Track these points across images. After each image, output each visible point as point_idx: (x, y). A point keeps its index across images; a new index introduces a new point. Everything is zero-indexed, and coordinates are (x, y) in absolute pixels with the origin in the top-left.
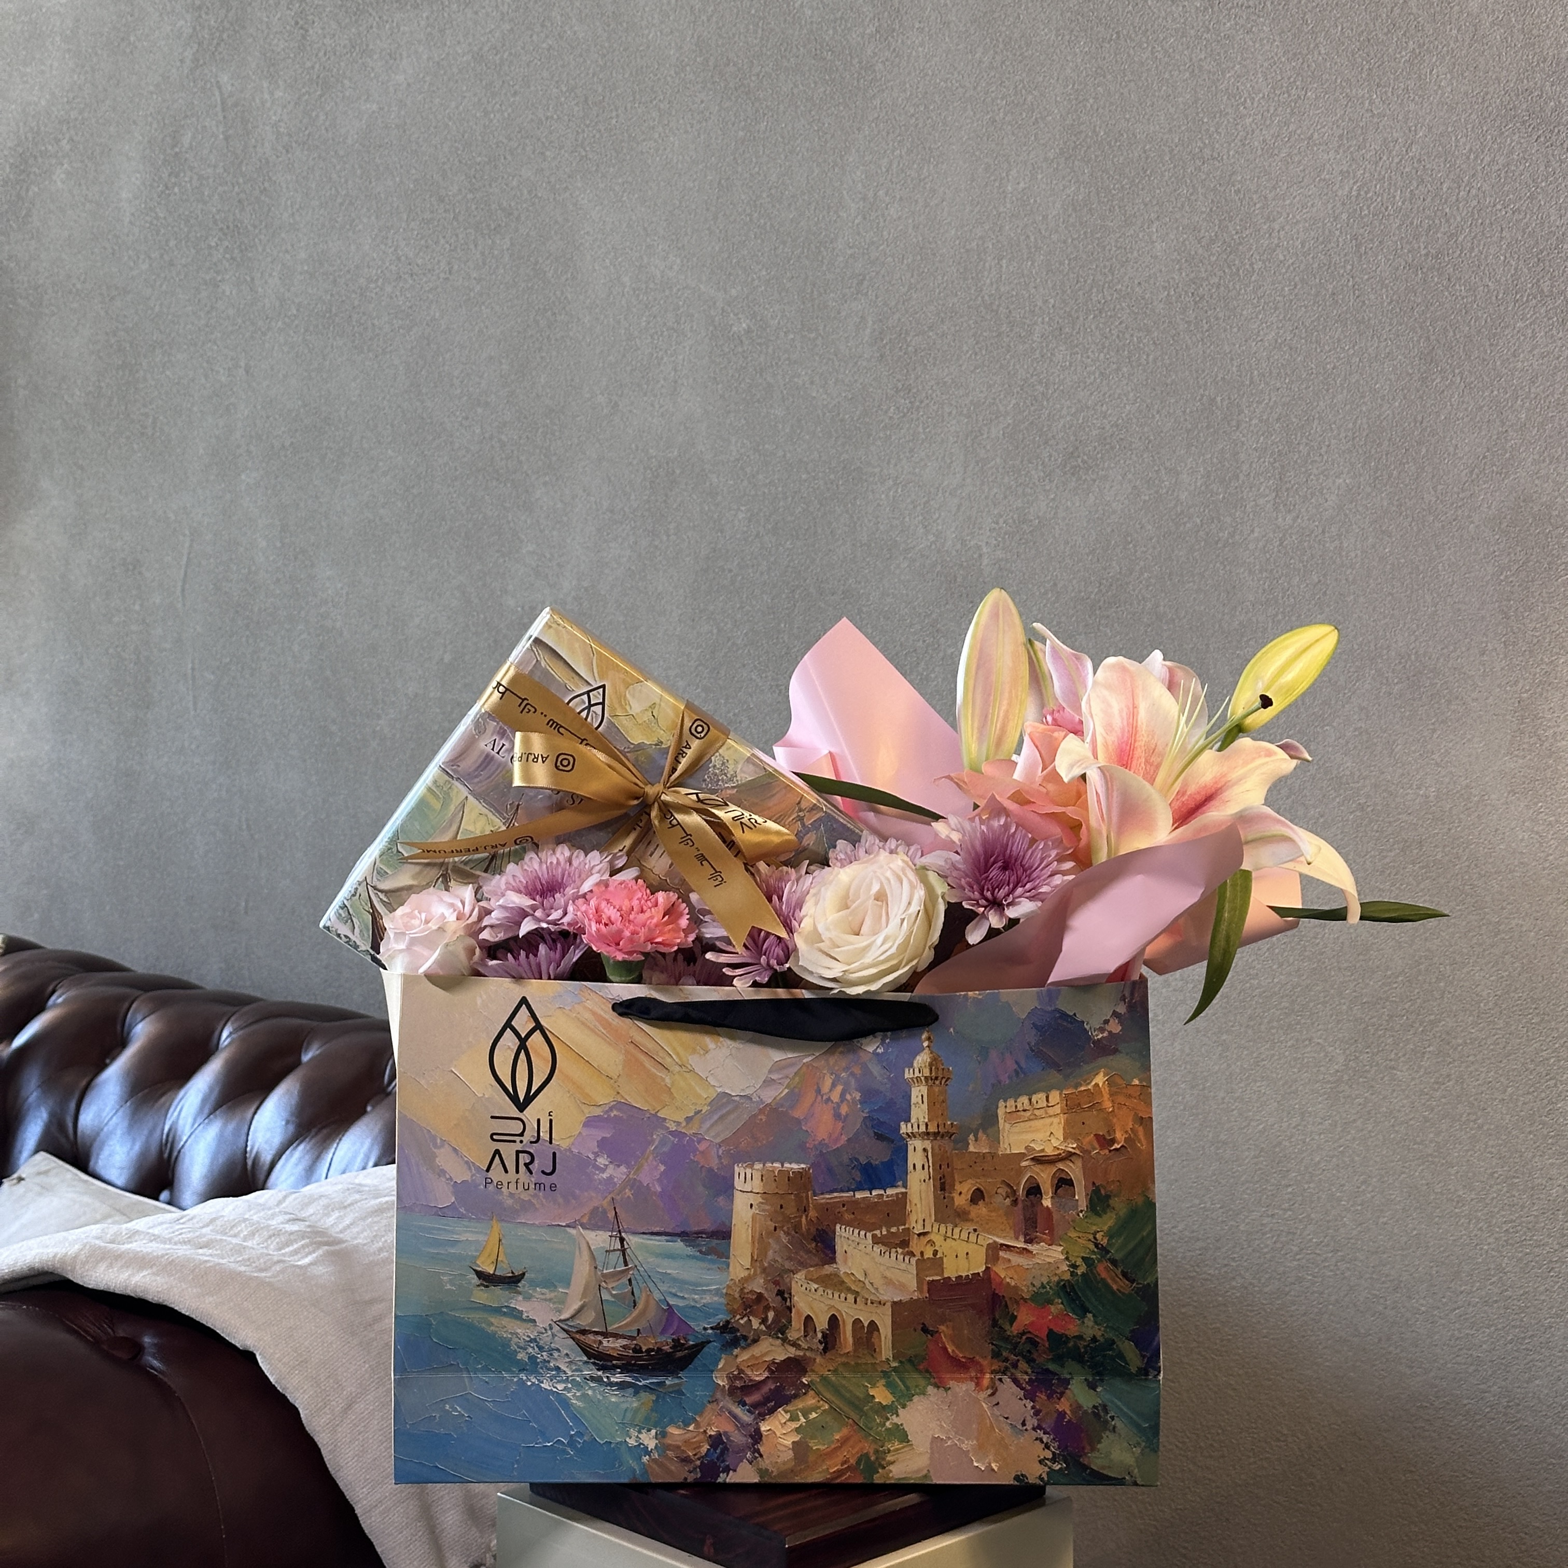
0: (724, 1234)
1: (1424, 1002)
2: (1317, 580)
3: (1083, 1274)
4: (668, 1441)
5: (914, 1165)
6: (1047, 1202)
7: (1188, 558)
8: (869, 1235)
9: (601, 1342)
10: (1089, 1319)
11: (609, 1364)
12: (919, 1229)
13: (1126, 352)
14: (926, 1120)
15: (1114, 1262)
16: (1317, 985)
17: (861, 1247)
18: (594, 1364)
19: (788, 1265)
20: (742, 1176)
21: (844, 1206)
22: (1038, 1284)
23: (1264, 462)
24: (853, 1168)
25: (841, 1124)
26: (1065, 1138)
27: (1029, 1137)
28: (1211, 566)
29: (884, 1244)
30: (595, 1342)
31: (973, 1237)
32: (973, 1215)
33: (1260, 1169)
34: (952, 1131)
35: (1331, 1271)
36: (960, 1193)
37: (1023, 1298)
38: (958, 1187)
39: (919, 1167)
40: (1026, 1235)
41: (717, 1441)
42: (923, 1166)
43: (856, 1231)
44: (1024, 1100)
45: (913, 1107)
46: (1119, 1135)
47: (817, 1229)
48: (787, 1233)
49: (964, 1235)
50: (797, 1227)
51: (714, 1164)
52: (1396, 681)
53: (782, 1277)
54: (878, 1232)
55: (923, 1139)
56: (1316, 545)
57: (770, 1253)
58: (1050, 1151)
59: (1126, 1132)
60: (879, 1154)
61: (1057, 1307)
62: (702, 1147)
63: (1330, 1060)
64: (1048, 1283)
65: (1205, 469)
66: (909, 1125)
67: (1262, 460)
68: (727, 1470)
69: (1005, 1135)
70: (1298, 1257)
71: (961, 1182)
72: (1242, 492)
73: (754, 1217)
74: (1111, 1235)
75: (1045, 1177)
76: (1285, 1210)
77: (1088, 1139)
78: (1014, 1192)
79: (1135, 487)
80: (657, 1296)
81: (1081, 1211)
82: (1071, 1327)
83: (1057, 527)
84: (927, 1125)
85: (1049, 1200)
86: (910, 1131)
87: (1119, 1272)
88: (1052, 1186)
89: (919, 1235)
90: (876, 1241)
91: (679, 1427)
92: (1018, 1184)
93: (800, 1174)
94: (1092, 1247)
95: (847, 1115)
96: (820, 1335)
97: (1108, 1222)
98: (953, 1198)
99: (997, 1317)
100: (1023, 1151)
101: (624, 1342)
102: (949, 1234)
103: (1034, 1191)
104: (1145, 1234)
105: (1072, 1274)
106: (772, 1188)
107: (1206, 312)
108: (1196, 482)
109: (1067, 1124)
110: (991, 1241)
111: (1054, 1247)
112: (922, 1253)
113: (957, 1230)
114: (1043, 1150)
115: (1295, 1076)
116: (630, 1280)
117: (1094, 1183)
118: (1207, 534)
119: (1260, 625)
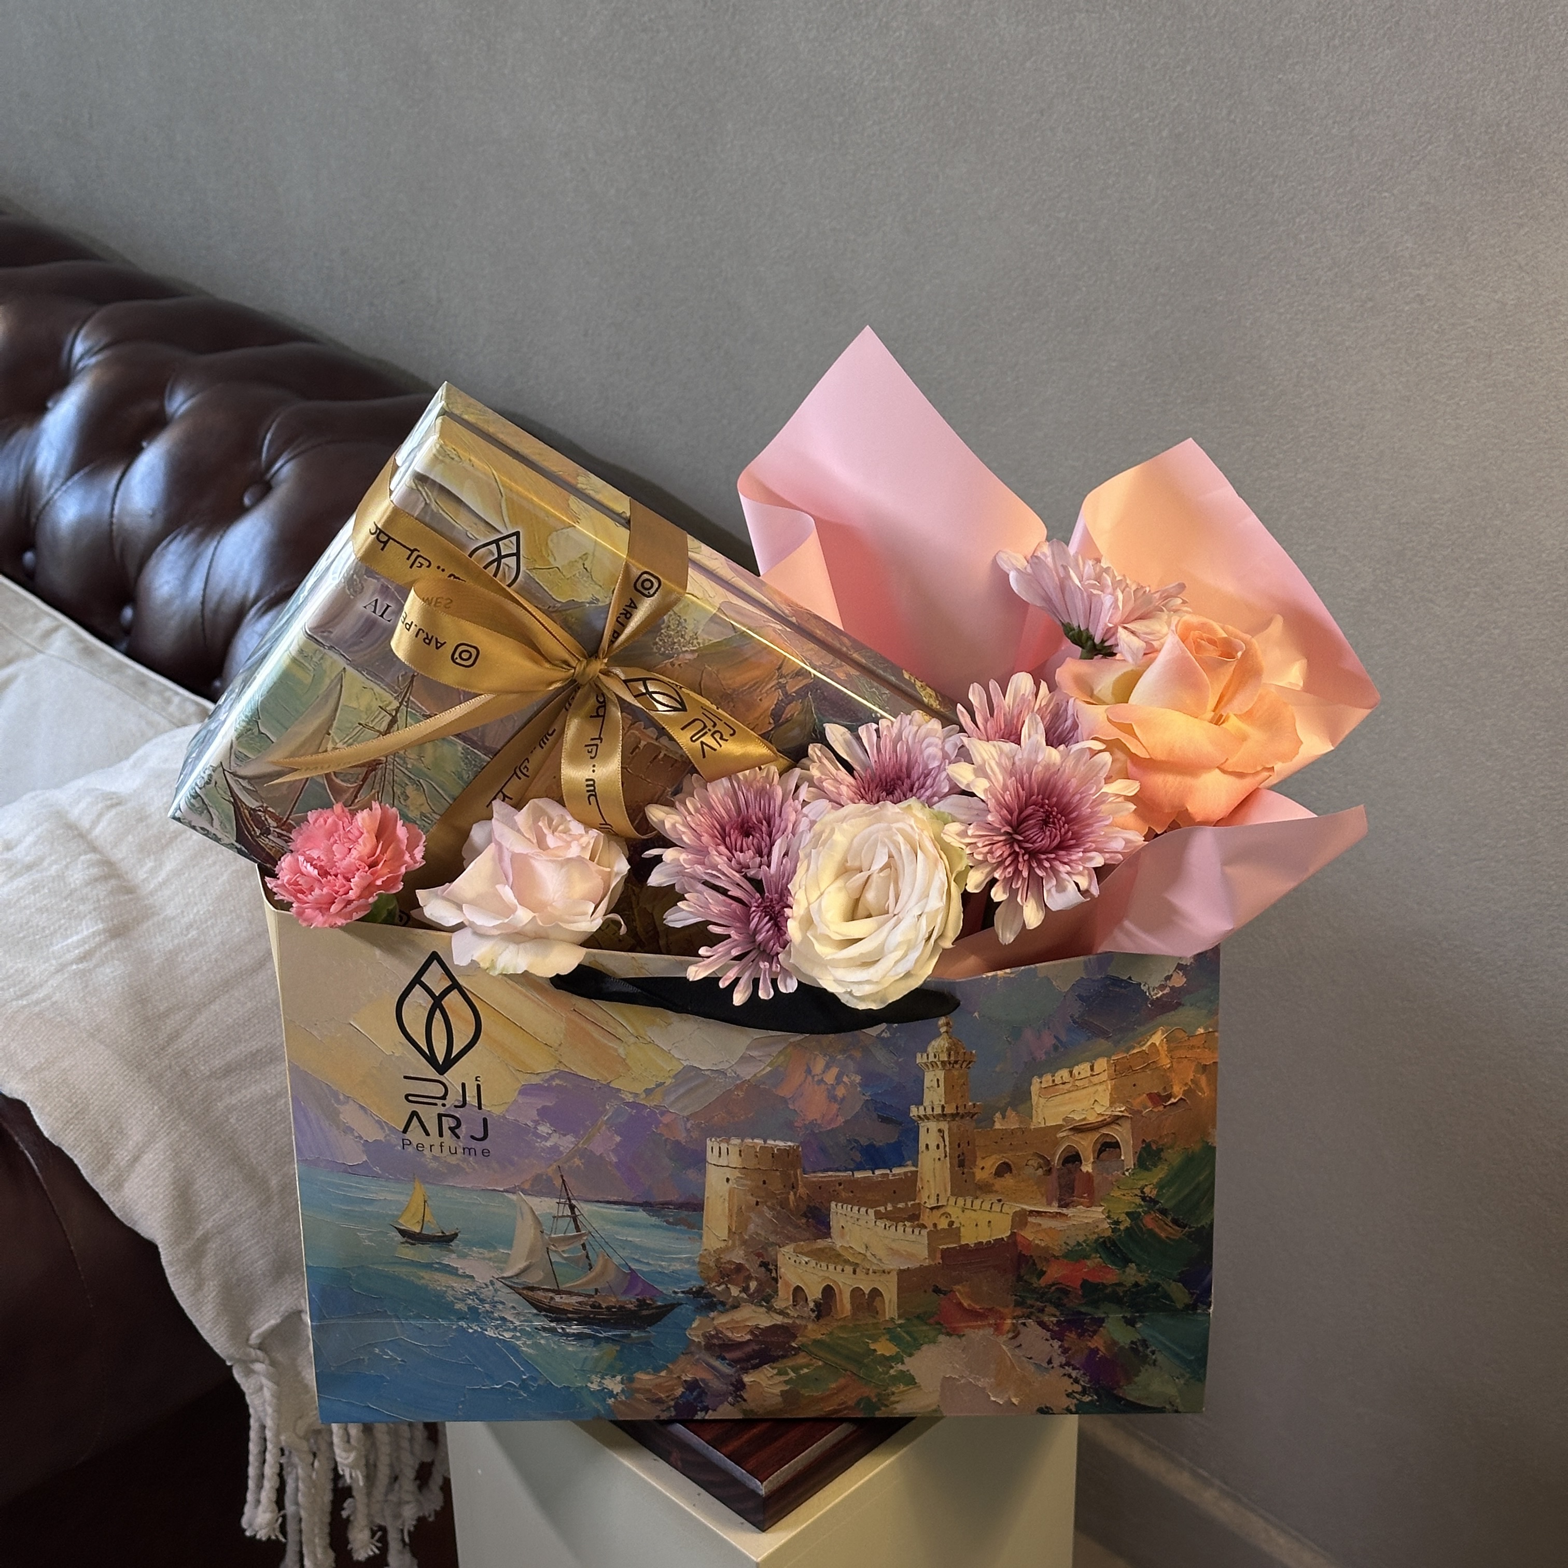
0: (696, 1206)
3: (1127, 1228)
4: (636, 1385)
5: (927, 1146)
6: (1087, 1168)
8: (871, 1212)
9: (552, 1298)
10: (1132, 1269)
11: (564, 1316)
12: (932, 1203)
14: (943, 1103)
15: (1163, 1212)
17: (860, 1222)
18: (546, 1316)
19: (772, 1239)
20: (716, 1151)
21: (840, 1184)
22: (1072, 1243)
24: (851, 1149)
25: (836, 1106)
26: (1112, 1103)
27: (1068, 1108)
29: (888, 1219)
30: (546, 1298)
31: (997, 1207)
32: (996, 1187)
34: (976, 1110)
36: (983, 1168)
37: (1054, 1256)
38: (980, 1163)
39: (933, 1146)
40: (1060, 1201)
41: (692, 1386)
42: (938, 1147)
43: (856, 1208)
44: (1064, 1073)
45: (926, 1091)
46: (1178, 1091)
47: (808, 1206)
48: (772, 1208)
49: (986, 1206)
50: (784, 1204)
51: (682, 1137)
53: (766, 1250)
54: (882, 1209)
55: (938, 1120)
57: (752, 1227)
58: (1092, 1119)
59: (1186, 1084)
60: (883, 1136)
61: (1095, 1261)
62: (666, 1119)
64: (1084, 1241)
66: (922, 1108)
68: (706, 1409)
69: (1039, 1110)
71: (983, 1158)
73: (731, 1192)
74: (1161, 1186)
75: (1086, 1145)
77: (1138, 1100)
78: (1048, 1162)
80: (616, 1260)
81: (1127, 1170)
82: (1108, 1276)
84: (943, 1107)
85: (1090, 1165)
86: (922, 1113)
87: (1168, 1221)
88: (1094, 1152)
89: (932, 1209)
90: (879, 1216)
91: (649, 1373)
92: (1054, 1154)
93: (786, 1152)
94: (1138, 1200)
95: (843, 1099)
96: (812, 1305)
97: (1159, 1173)
98: (973, 1173)
99: (1022, 1272)
100: (1061, 1122)
101: (580, 1299)
102: (968, 1205)
103: (1073, 1158)
104: (1201, 1178)
105: (1114, 1230)
106: (752, 1164)
109: (1115, 1088)
110: (1018, 1209)
111: (1094, 1209)
112: (935, 1225)
113: (977, 1203)
114: (1084, 1119)
116: (584, 1246)
117: (1144, 1141)
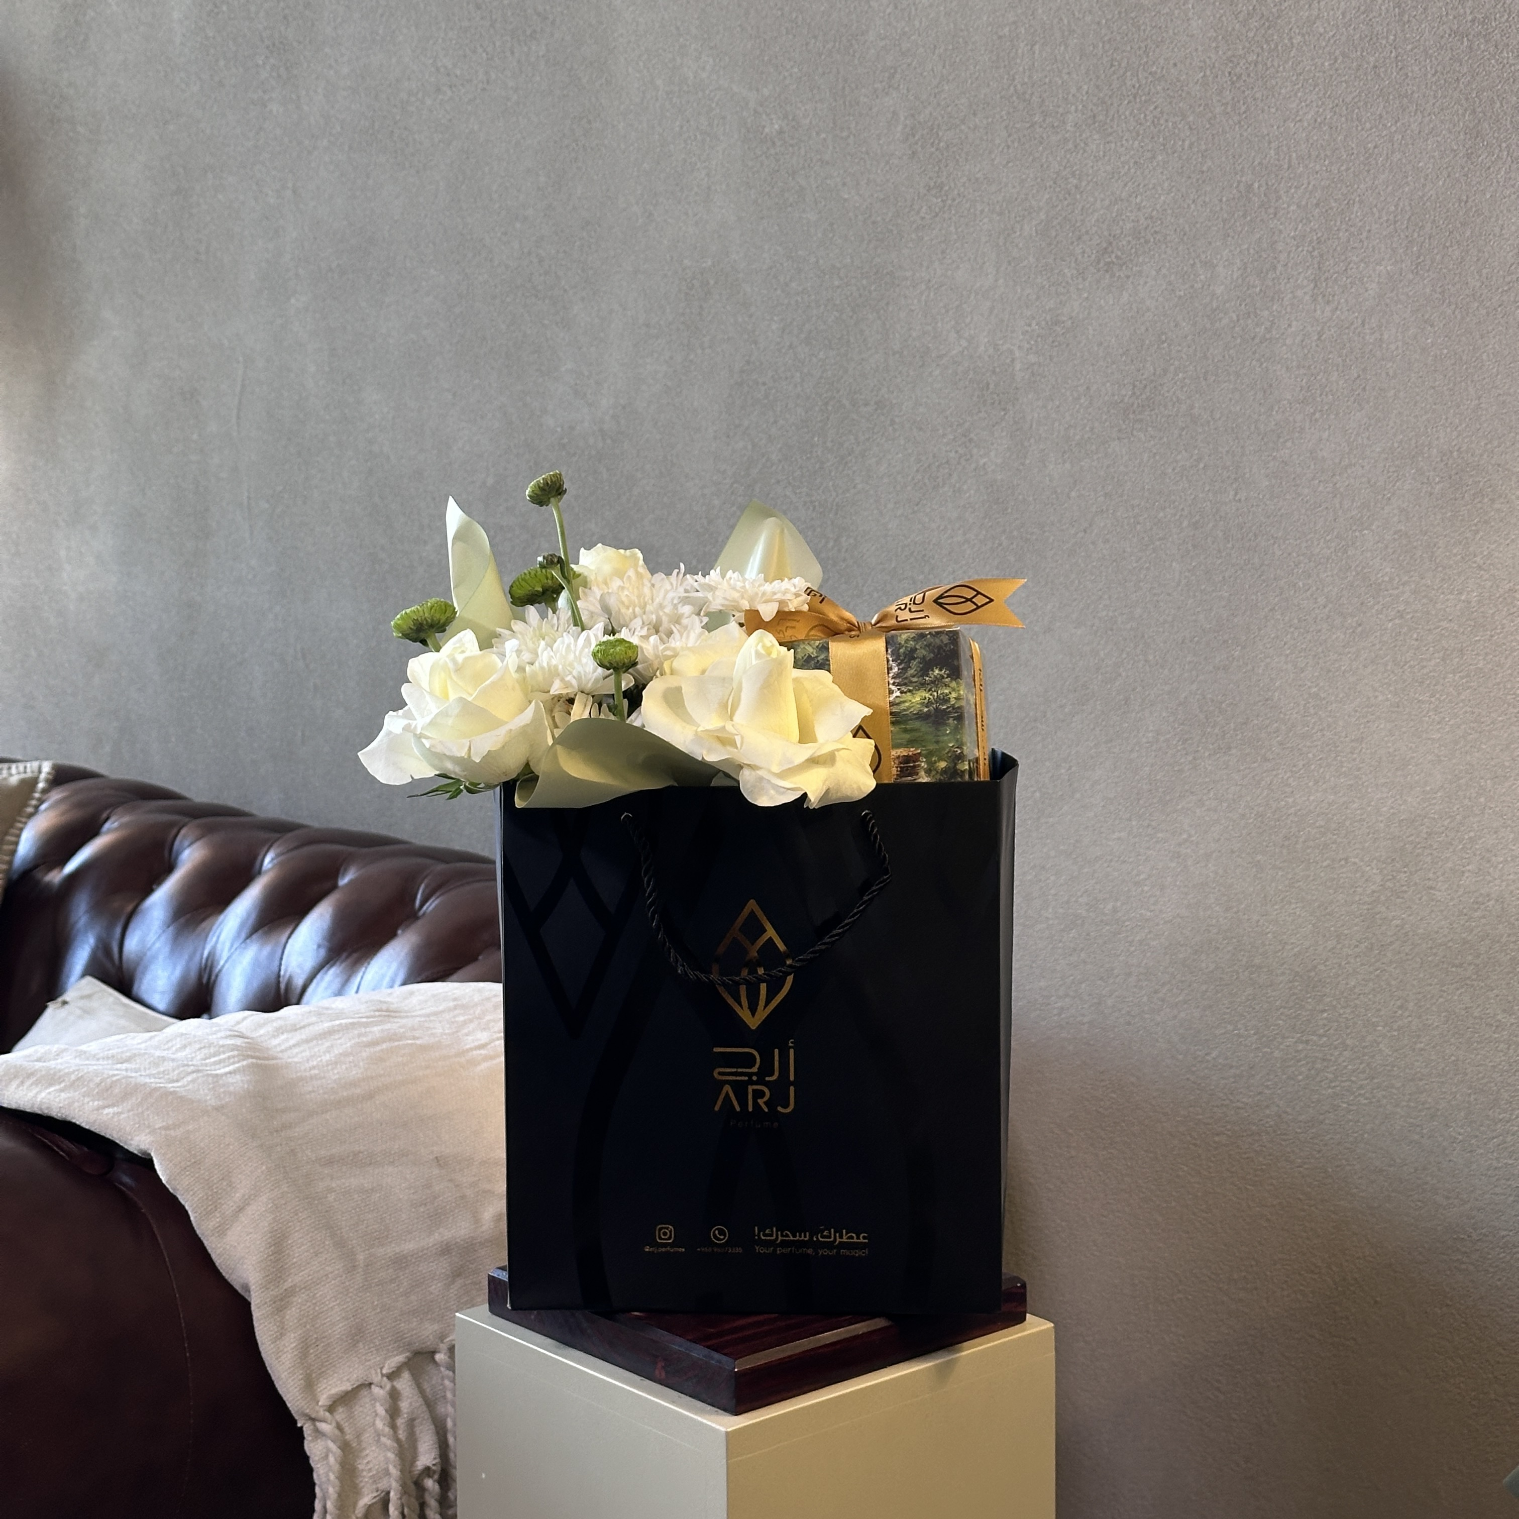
1: (1465, 818)
2: (1356, 375)
7: (1224, 357)
13: (1161, 139)
16: (1354, 802)
23: (1303, 250)
28: (1247, 363)
33: (1294, 994)
35: (1366, 1099)
52: (1437, 479)
56: (1356, 338)
63: (1367, 880)
65: (1242, 260)
67: (1300, 249)
70: (1333, 1084)
72: (1280, 284)
76: (1321, 1036)
79: (1170, 283)
83: (1090, 328)
107: (1244, 92)
108: (1232, 275)
115: (1331, 897)
118: (1243, 330)
119: (1298, 425)
